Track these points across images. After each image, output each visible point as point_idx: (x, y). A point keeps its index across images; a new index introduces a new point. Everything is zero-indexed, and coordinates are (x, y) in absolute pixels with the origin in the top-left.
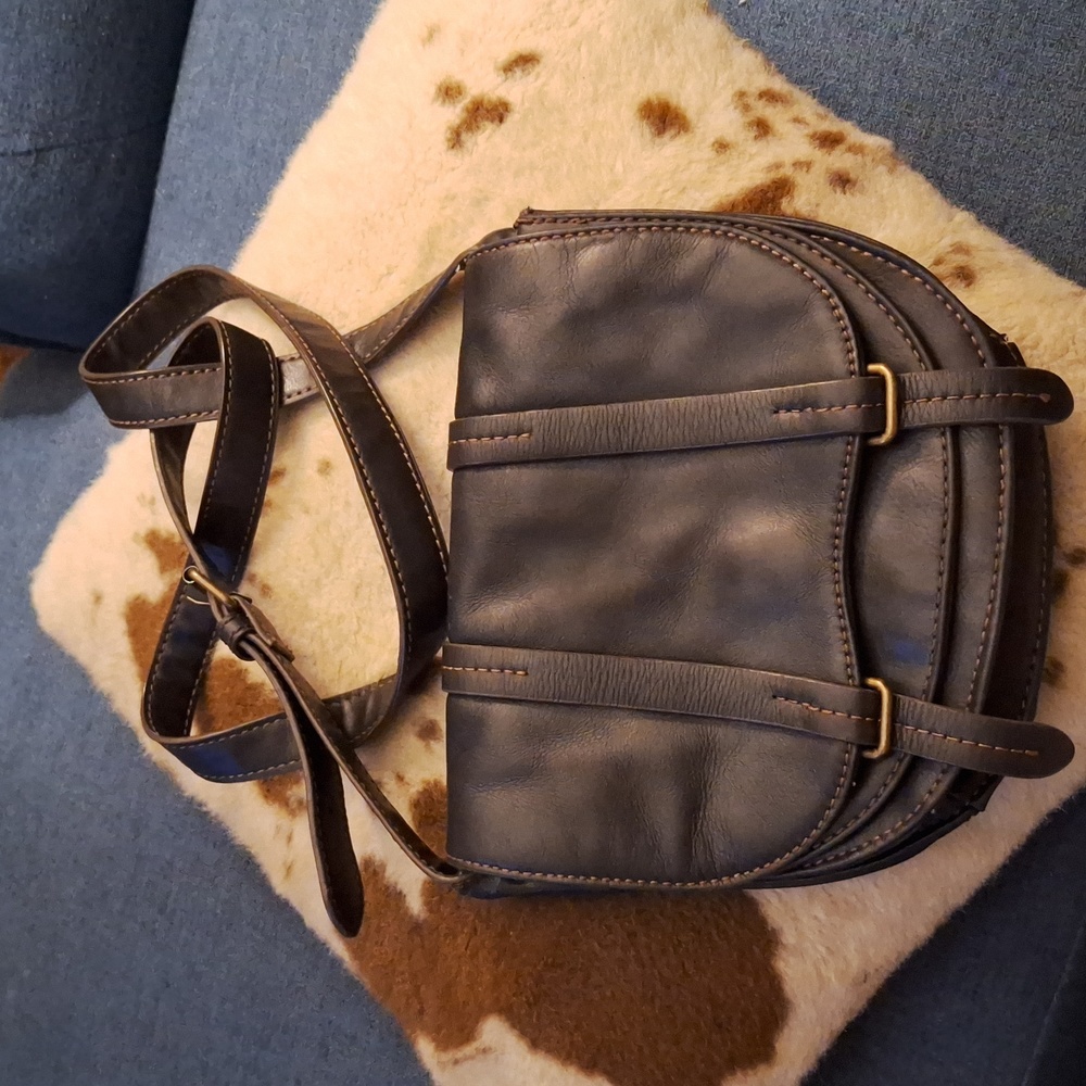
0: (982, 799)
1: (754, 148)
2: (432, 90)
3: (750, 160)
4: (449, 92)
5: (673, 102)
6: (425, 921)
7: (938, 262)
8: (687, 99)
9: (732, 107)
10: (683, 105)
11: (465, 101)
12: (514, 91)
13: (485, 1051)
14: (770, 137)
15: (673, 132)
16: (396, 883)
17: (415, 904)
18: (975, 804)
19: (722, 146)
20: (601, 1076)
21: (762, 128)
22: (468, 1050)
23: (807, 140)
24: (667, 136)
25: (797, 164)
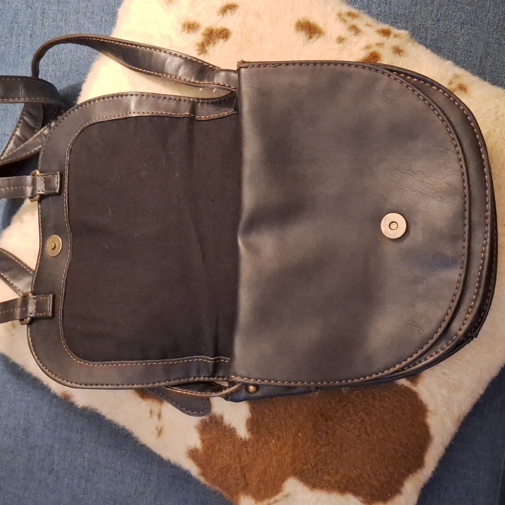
0: (476, 332)
1: (355, 39)
2: (180, 27)
3: (356, 45)
4: (190, 27)
5: (311, 21)
6: (249, 439)
7: (450, 83)
8: (316, 19)
9: (339, 20)
10: (316, 22)
11: (202, 30)
12: (229, 22)
13: (287, 496)
14: (360, 34)
15: (316, 36)
16: (230, 424)
17: (243, 432)
18: (473, 335)
19: (341, 40)
20: (349, 493)
21: (355, 29)
22: (278, 497)
23: (375, 33)
24: (314, 38)
25: (378, 45)
